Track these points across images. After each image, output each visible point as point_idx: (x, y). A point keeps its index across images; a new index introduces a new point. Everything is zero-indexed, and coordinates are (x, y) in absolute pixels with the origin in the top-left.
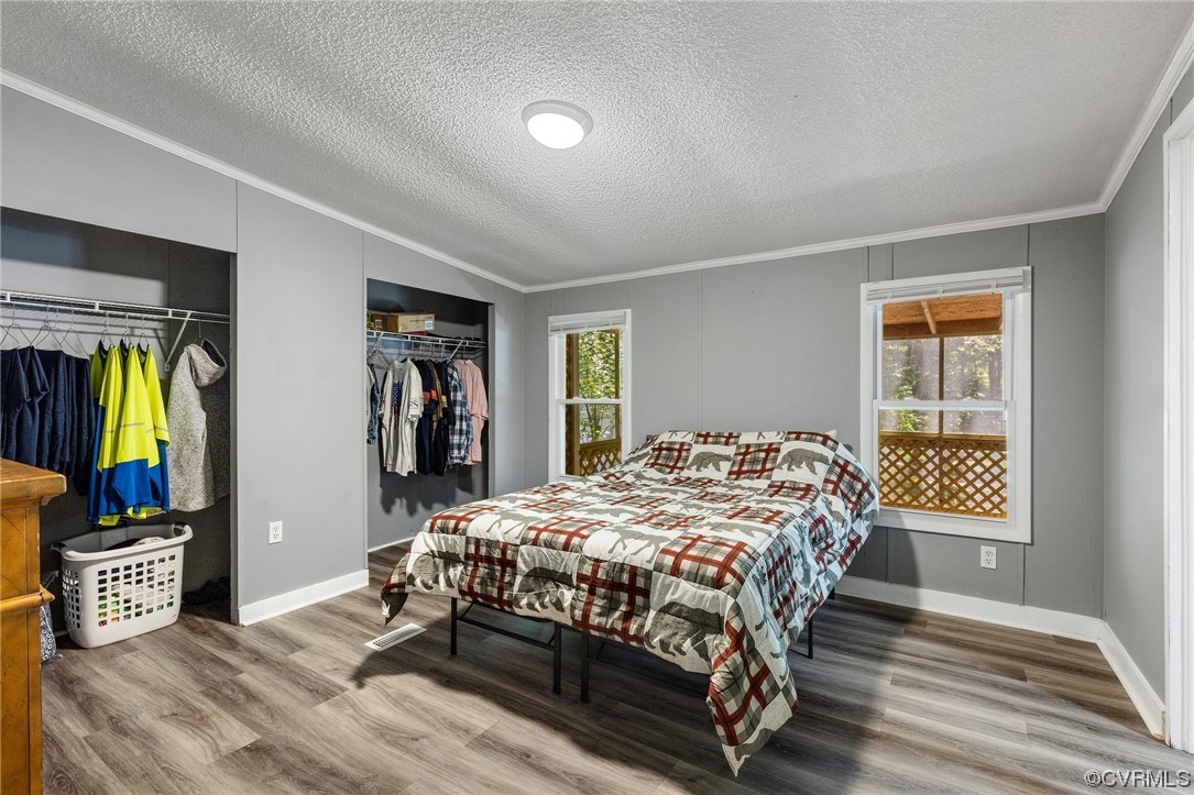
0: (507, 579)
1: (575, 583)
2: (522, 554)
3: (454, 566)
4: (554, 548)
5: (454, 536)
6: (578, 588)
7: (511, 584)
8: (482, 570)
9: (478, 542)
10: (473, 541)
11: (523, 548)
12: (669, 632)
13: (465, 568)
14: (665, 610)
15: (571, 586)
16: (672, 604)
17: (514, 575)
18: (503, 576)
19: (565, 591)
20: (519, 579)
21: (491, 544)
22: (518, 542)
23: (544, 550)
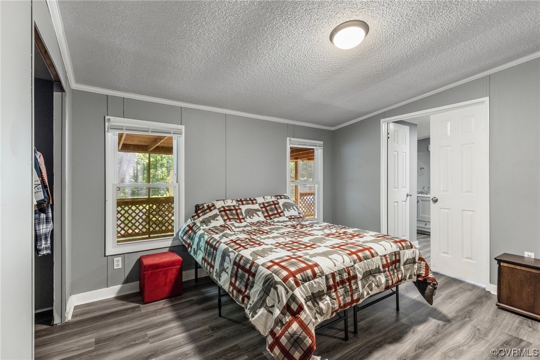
0: (354, 287)
1: (382, 270)
2: (358, 269)
3: (321, 300)
4: (369, 259)
5: (316, 280)
6: (384, 272)
7: (357, 288)
8: (341, 291)
9: (333, 275)
10: (330, 276)
11: (356, 265)
12: (410, 271)
13: (330, 296)
14: (405, 264)
15: (380, 272)
16: (407, 260)
17: (356, 283)
18: (351, 287)
19: (379, 276)
20: (360, 283)
21: (340, 272)
22: (352, 264)
23: (365, 261)
